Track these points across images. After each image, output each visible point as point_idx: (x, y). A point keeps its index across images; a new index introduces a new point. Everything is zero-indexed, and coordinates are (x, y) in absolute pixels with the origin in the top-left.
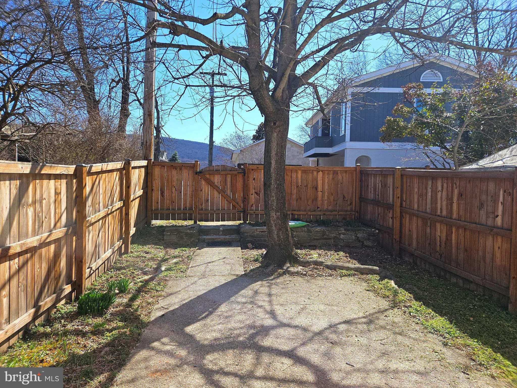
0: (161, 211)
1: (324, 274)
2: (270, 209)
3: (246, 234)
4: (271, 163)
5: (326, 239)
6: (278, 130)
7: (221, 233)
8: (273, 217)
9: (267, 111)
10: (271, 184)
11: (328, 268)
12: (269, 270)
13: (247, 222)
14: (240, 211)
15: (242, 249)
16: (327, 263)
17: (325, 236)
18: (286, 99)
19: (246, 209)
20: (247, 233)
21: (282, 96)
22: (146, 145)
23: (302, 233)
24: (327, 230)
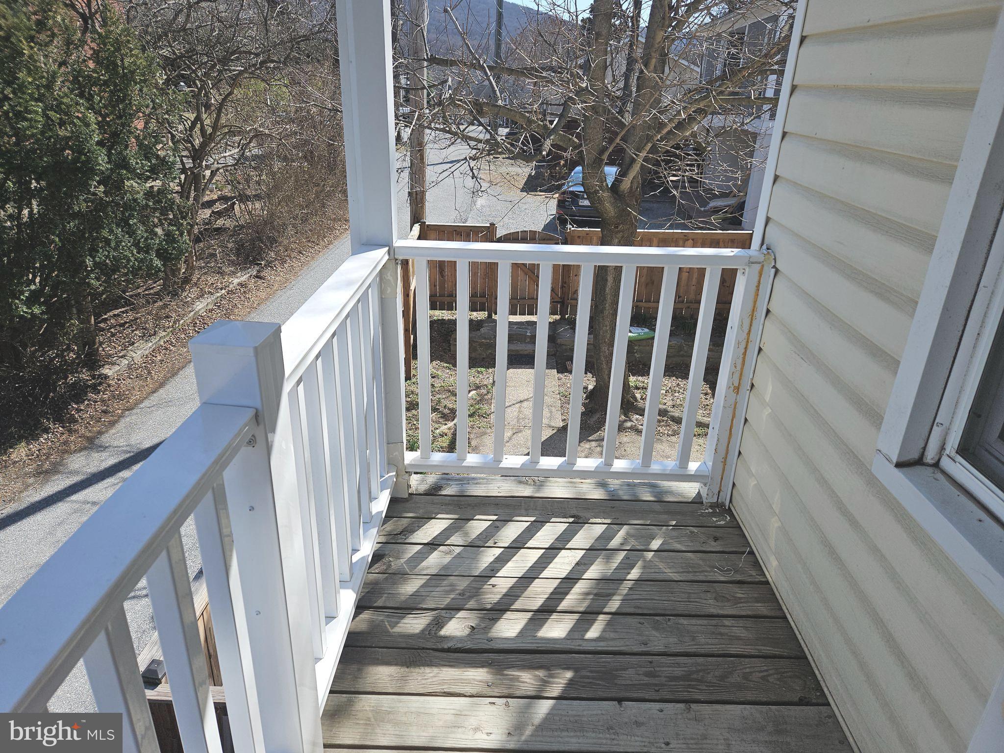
0: (442, 298)
1: (666, 432)
2: (600, 342)
3: (564, 347)
4: (607, 280)
5: (683, 356)
6: (620, 235)
7: (528, 340)
8: (605, 352)
9: (606, 215)
10: (604, 308)
11: (673, 421)
12: (594, 420)
13: (567, 316)
14: (556, 302)
15: (558, 372)
16: (673, 414)
17: (682, 353)
18: (637, 188)
19: (566, 299)
20: (565, 345)
21: (631, 187)
22: (416, 198)
23: (648, 348)
24: (686, 345)
